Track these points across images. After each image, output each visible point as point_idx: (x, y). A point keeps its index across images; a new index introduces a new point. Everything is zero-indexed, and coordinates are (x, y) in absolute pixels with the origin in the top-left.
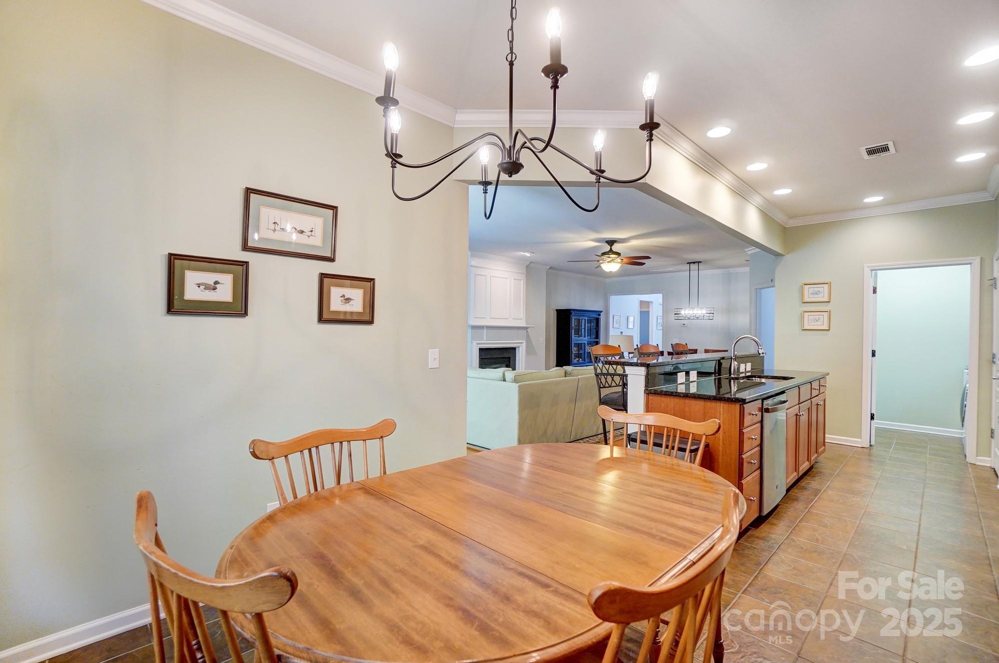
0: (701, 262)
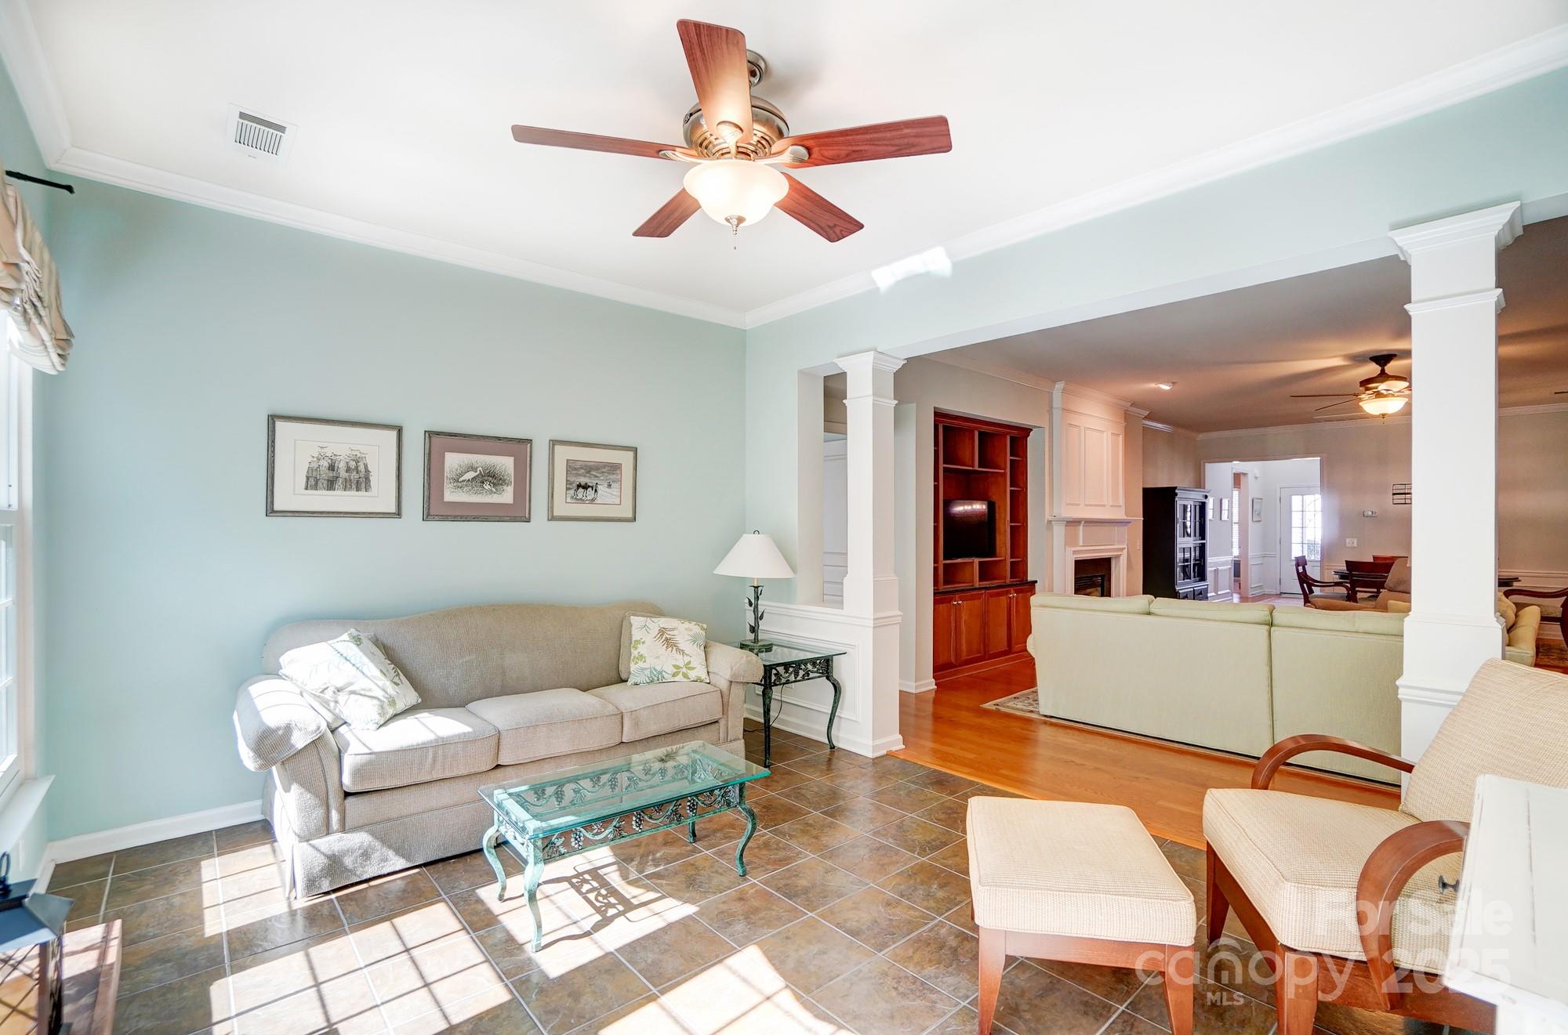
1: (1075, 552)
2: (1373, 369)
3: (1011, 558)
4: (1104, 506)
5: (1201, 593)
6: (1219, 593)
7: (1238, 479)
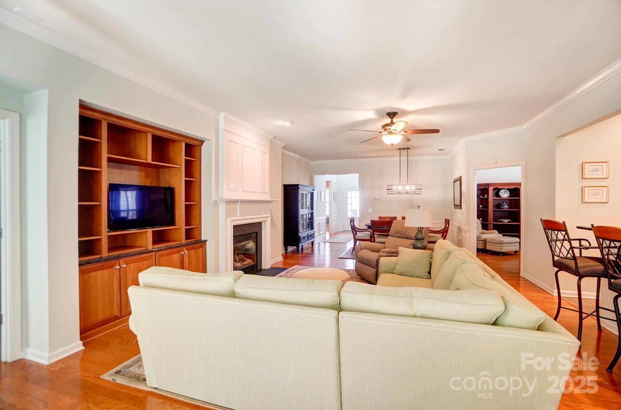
0: (409, 148)
1: (232, 221)
2: (388, 120)
3: (186, 226)
4: (256, 192)
5: (311, 236)
6: (321, 233)
7: (328, 183)
